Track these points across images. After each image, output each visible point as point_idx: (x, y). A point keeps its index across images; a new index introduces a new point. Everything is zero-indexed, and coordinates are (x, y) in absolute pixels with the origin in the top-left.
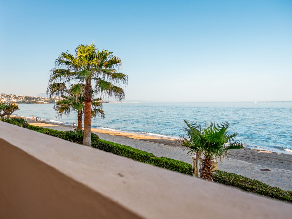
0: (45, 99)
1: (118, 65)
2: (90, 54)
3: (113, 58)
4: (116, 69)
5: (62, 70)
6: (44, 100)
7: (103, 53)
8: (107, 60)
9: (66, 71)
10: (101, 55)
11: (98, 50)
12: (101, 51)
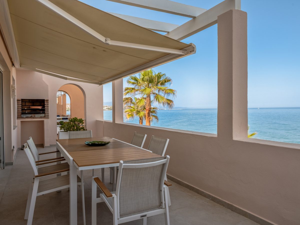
0: (106, 106)
1: (169, 83)
2: (150, 77)
3: (166, 78)
4: (168, 86)
5: (130, 88)
6: (106, 108)
7: (159, 75)
8: (162, 79)
9: (133, 89)
10: (157, 76)
11: (155, 73)
12: (157, 73)
